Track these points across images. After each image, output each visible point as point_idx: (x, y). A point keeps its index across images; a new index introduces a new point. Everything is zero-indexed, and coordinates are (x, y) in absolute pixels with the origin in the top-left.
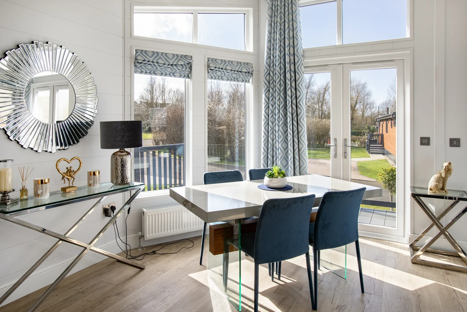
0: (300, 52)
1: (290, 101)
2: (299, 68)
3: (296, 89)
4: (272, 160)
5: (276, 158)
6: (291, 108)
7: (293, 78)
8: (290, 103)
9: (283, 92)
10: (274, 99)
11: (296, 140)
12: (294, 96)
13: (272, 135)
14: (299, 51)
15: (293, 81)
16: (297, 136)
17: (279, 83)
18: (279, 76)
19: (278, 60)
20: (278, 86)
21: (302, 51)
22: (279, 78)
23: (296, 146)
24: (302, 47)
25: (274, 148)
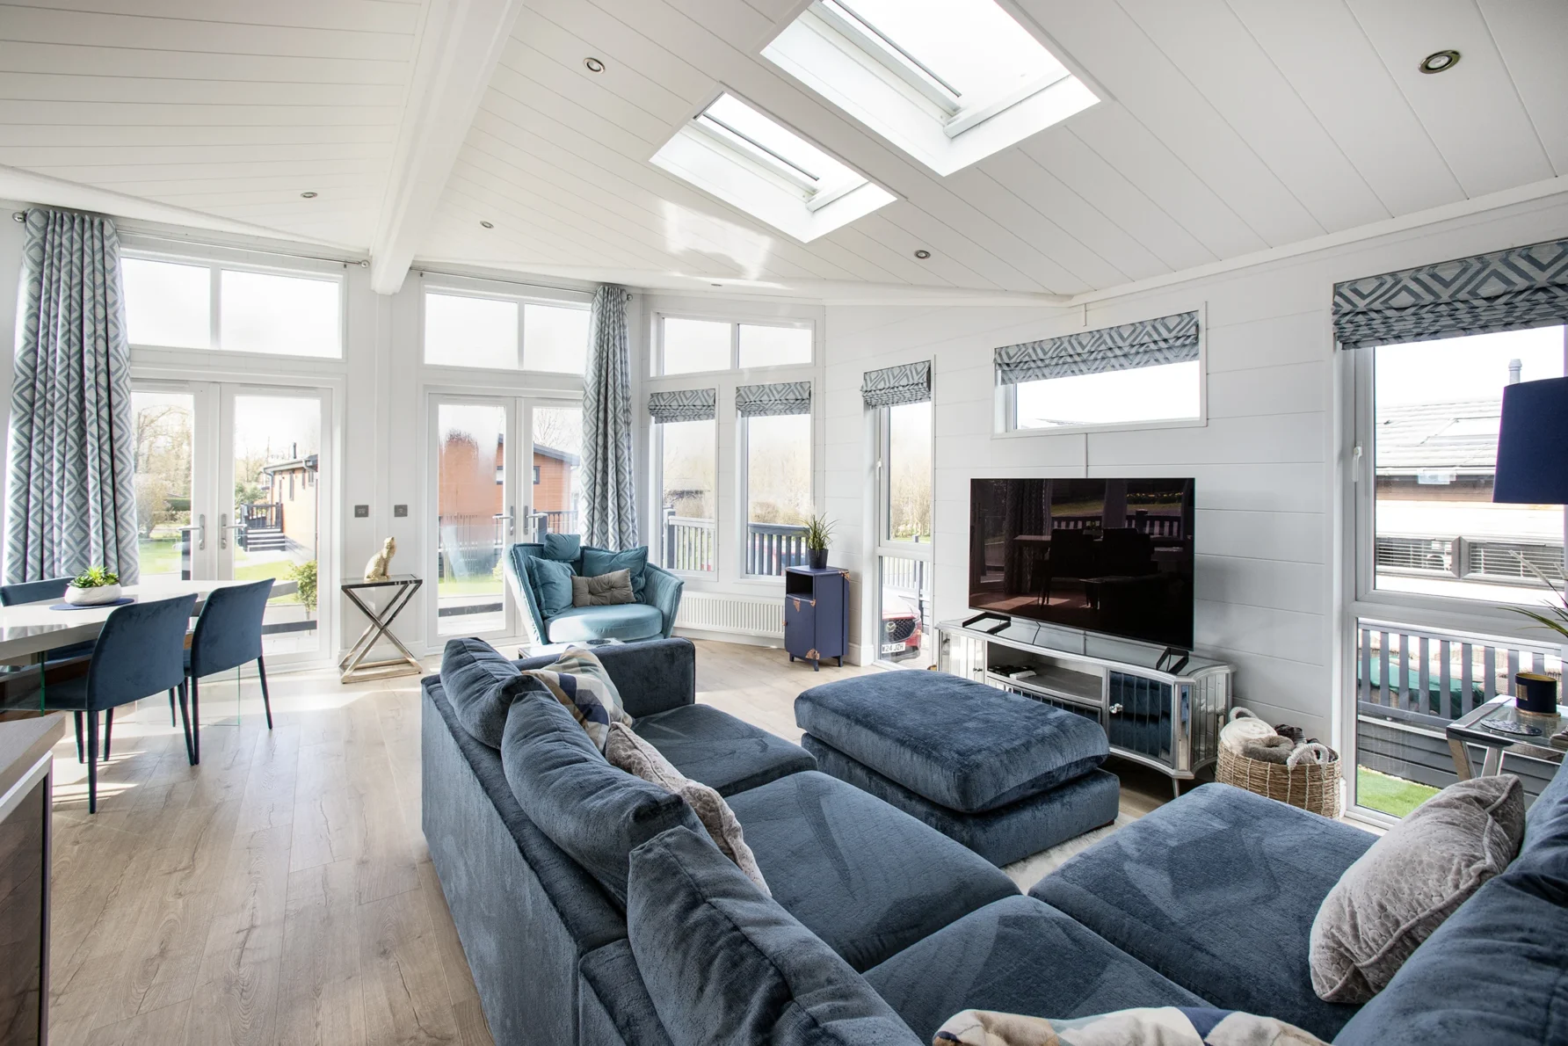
0: (124, 351)
1: (96, 445)
2: (121, 382)
3: (110, 423)
4: (38, 568)
5: (53, 563)
6: (97, 459)
7: (104, 401)
8: (97, 451)
9: (74, 427)
10: (47, 440)
11: (111, 522)
12: (107, 436)
13: (39, 515)
14: (119, 349)
15: (103, 407)
16: (112, 515)
17: (65, 408)
18: (65, 393)
19: (62, 360)
20: (62, 413)
21: (126, 349)
22: (64, 399)
23: (111, 533)
24: (126, 341)
25: (46, 543)
